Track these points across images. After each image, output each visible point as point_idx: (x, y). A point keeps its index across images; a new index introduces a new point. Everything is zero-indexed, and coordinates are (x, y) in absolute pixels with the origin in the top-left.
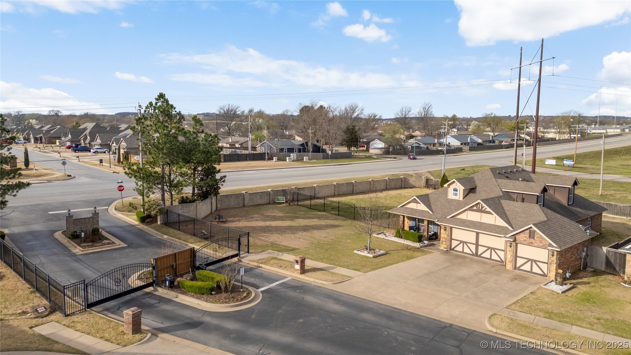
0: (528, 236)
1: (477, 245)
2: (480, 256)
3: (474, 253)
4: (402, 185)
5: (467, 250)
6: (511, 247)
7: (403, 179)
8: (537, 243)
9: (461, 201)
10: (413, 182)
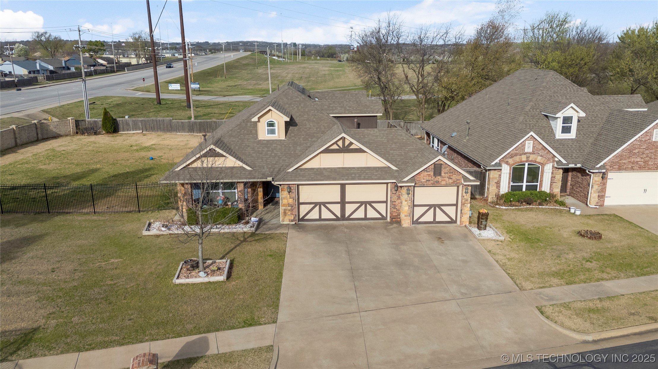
0: (432, 174)
1: (343, 203)
2: (349, 218)
3: (339, 216)
4: (37, 134)
5: (326, 214)
6: (408, 194)
7: (38, 126)
8: (445, 180)
9: (284, 140)
10: (55, 128)
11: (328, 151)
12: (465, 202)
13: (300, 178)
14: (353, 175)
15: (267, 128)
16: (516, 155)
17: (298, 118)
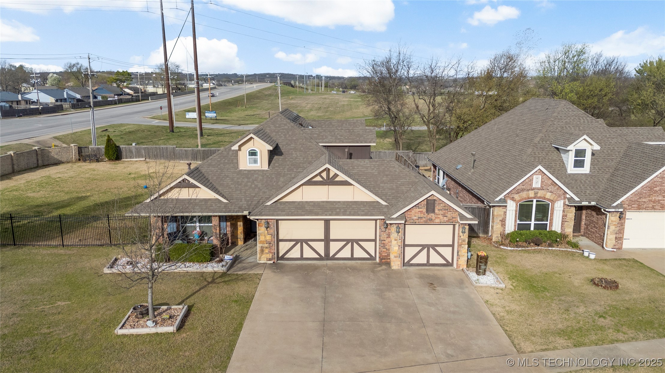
0: (425, 210)
1: (327, 240)
2: (333, 258)
3: (323, 255)
4: (38, 161)
5: (308, 253)
6: (398, 232)
7: (39, 152)
8: (439, 218)
9: (267, 171)
10: (57, 154)
11: (310, 183)
12: (462, 242)
13: (278, 213)
14: (338, 210)
15: (248, 157)
16: (523, 190)
17: (285, 147)
